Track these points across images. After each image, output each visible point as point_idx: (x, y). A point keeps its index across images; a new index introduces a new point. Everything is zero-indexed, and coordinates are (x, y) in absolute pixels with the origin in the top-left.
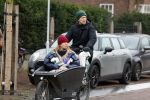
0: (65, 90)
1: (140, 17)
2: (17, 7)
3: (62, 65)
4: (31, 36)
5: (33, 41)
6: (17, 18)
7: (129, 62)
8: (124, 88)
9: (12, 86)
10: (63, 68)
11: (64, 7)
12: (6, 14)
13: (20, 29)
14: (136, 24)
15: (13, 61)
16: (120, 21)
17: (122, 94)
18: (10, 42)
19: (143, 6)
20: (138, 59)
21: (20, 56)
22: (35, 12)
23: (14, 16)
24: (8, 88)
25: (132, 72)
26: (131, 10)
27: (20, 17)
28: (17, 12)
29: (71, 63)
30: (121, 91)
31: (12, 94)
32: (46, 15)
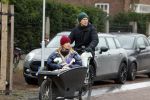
2: (12, 7)
3: (65, 65)
4: (26, 35)
5: (28, 41)
12: (1, 14)
15: (9, 61)
16: (116, 21)
17: (118, 93)
20: (133, 59)
26: (126, 10)
28: (12, 12)
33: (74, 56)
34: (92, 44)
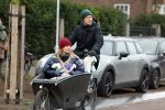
0: (68, 100)
1: (158, 19)
2: (23, 8)
3: (64, 71)
4: (38, 39)
5: (41, 45)
6: (23, 20)
7: (146, 68)
8: (141, 97)
9: (18, 94)
10: (66, 75)
11: (75, 8)
12: (11, 15)
13: (26, 32)
14: (154, 26)
15: (19, 67)
16: (137, 24)
17: (137, 103)
18: (16, 46)
19: (163, 7)
20: (156, 65)
21: (27, 62)
22: (43, 13)
23: (20, 18)
24: (13, 96)
25: (149, 79)
26: (149, 11)
27: (27, 18)
28: (23, 13)
29: (74, 70)
30: (137, 100)
31: (17, 103)
32: (55, 16)
33: (75, 61)
34: (95, 47)
